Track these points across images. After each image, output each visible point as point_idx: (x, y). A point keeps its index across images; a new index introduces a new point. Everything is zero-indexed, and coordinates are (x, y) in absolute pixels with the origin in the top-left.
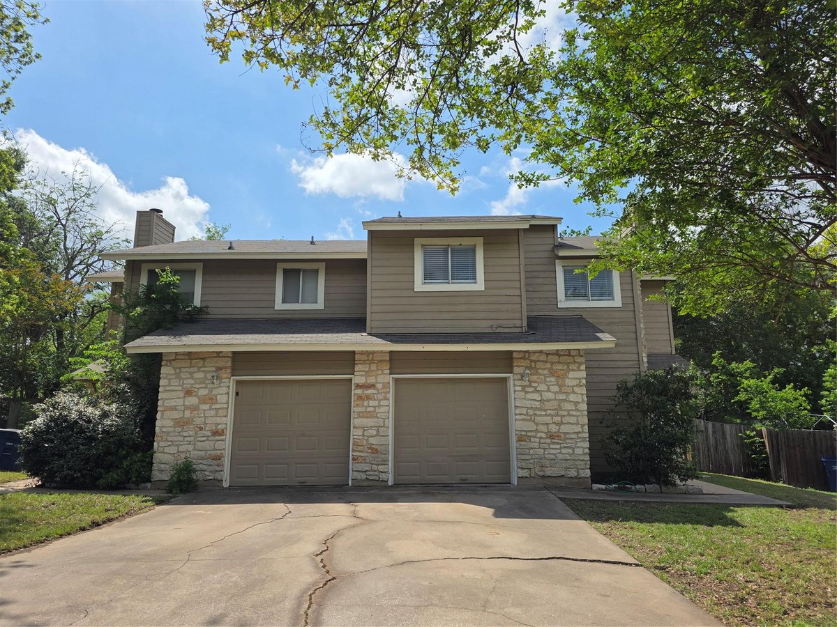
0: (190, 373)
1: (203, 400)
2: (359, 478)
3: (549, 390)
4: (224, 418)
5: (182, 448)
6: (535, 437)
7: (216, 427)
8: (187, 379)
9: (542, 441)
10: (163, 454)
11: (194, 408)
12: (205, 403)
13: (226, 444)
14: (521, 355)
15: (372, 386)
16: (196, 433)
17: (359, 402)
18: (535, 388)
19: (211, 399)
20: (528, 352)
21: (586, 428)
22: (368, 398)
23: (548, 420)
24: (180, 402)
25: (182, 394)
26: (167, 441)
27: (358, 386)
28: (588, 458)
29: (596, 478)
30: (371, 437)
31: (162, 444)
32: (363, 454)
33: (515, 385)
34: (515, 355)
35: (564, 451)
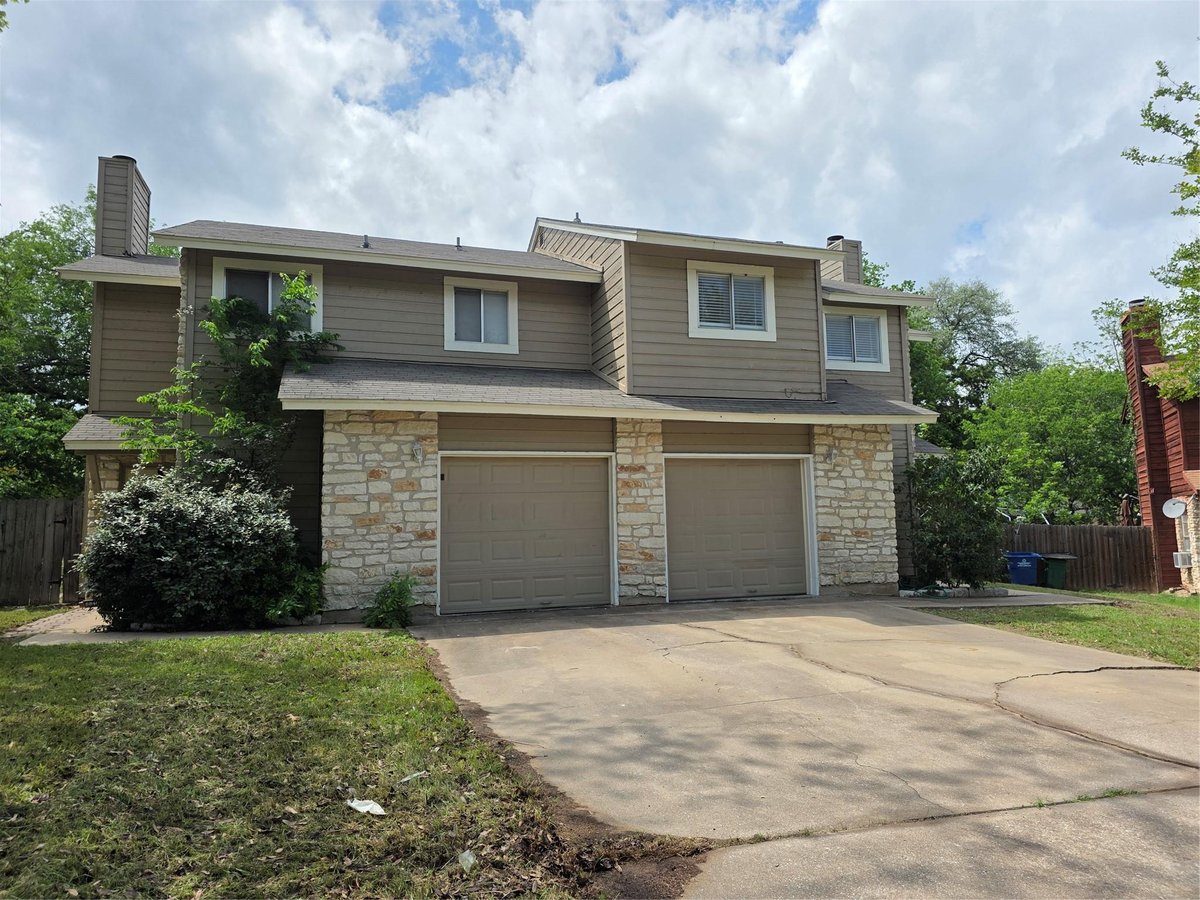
0: (374, 443)
1: (399, 486)
2: (630, 594)
3: (854, 476)
4: (433, 513)
5: (370, 560)
6: (840, 535)
7: (423, 527)
8: (371, 452)
9: (848, 539)
10: (338, 570)
11: (385, 498)
12: (402, 490)
13: (434, 552)
14: (823, 430)
15: (641, 468)
16: (391, 535)
17: (626, 490)
18: (840, 472)
19: (411, 484)
20: (830, 426)
21: (894, 522)
22: (637, 484)
23: (853, 513)
24: (362, 488)
25: (363, 477)
26: (344, 548)
27: (623, 468)
28: (896, 559)
29: (905, 582)
30: (643, 538)
31: (337, 554)
32: (633, 562)
33: (816, 469)
34: (816, 430)
35: (870, 551)
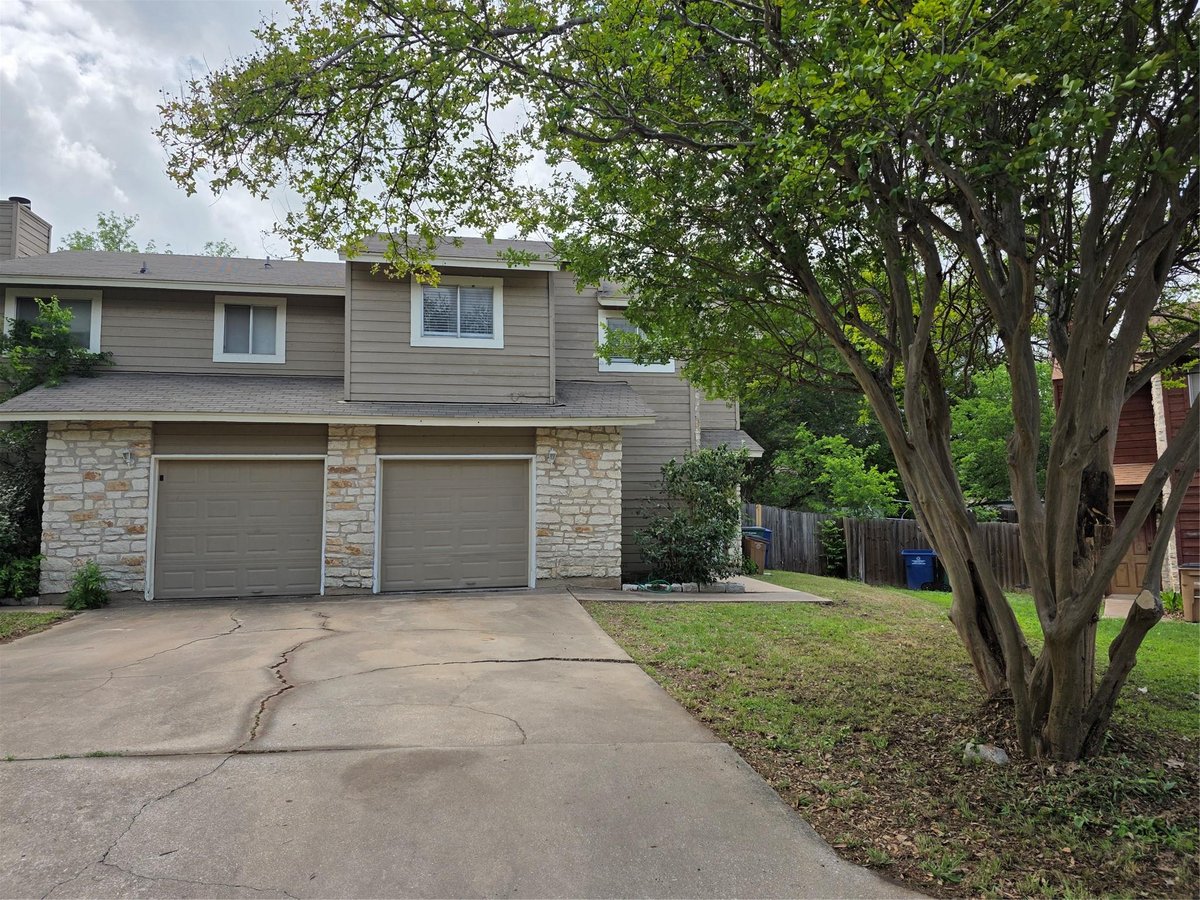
0: (90, 449)
1: (112, 487)
2: (335, 585)
3: (577, 475)
4: (143, 511)
5: (83, 551)
6: (559, 530)
7: (132, 523)
8: (86, 456)
9: (567, 535)
10: (54, 559)
11: (99, 497)
12: (114, 489)
13: (146, 546)
14: (547, 432)
15: (352, 470)
16: (103, 530)
17: (335, 490)
18: (562, 471)
19: (123, 484)
20: (554, 428)
21: (619, 518)
22: (347, 485)
23: (574, 509)
24: (78, 488)
25: (79, 478)
26: (59, 540)
27: (332, 469)
28: (619, 553)
29: (626, 578)
30: (351, 533)
31: (53, 545)
32: (339, 556)
33: (537, 469)
34: (539, 432)
35: (591, 546)
